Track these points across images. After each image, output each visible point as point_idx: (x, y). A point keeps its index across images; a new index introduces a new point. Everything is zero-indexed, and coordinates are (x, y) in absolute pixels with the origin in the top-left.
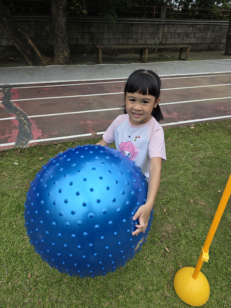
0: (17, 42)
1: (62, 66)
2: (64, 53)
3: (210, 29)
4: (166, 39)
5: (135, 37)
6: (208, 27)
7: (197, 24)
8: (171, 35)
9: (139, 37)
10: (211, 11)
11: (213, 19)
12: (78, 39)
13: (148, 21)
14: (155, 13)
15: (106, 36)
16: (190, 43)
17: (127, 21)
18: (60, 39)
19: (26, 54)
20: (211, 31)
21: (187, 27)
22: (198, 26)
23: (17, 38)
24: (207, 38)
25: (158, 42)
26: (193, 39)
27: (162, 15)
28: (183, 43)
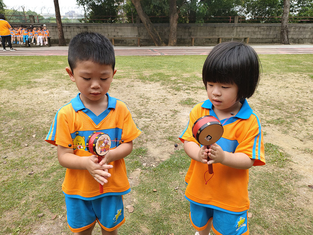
1: (172, 46)
2: (174, 41)
3: (272, 29)
4: (239, 35)
7: (261, 26)
8: (242, 33)
12: (181, 36)
13: (226, 25)
14: (231, 20)
15: (198, 34)
17: (213, 25)
18: (173, 34)
20: (273, 30)
21: (254, 28)
22: (262, 27)
25: (233, 37)
26: (259, 35)
27: (235, 21)
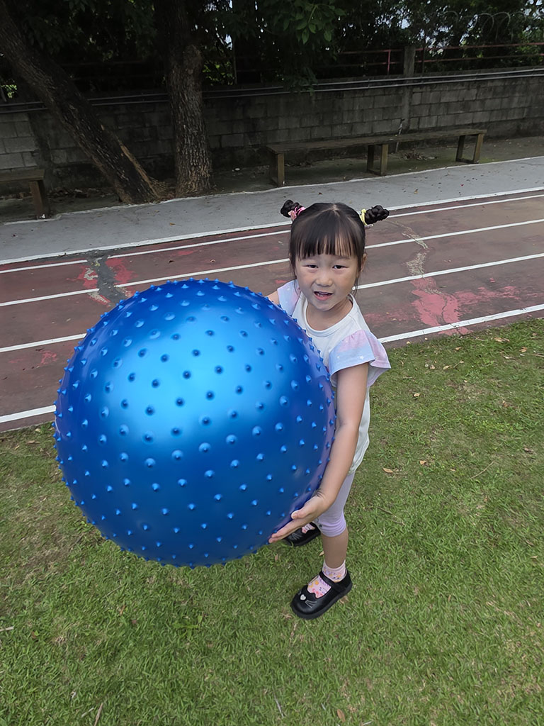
0: (98, 154)
1: (196, 198)
2: (200, 170)
3: (518, 88)
4: (417, 119)
5: (348, 120)
6: (514, 83)
7: (487, 80)
8: (429, 110)
9: (357, 120)
10: (515, 48)
11: (522, 65)
12: (220, 136)
13: (376, 84)
14: (390, 65)
15: (282, 123)
16: (473, 124)
17: (329, 87)
18: (191, 139)
19: (119, 177)
20: (519, 92)
21: (464, 87)
22: (489, 84)
23: (99, 147)
24: (511, 109)
25: (401, 126)
26: (479, 114)
27: (405, 66)
28: (457, 124)
